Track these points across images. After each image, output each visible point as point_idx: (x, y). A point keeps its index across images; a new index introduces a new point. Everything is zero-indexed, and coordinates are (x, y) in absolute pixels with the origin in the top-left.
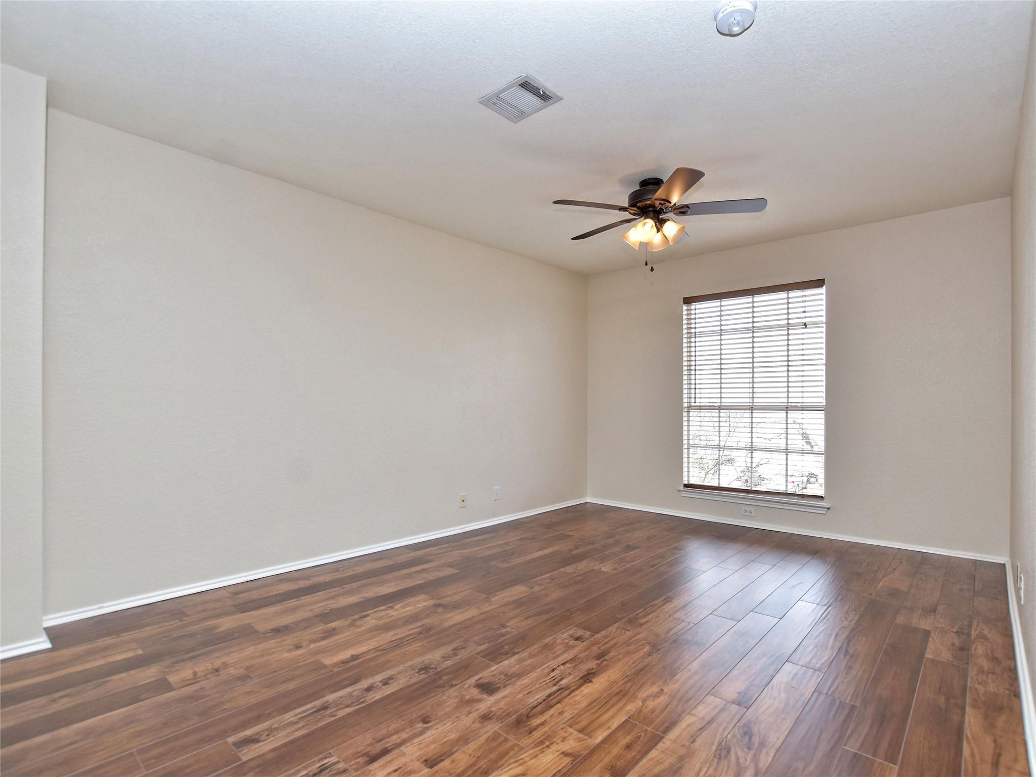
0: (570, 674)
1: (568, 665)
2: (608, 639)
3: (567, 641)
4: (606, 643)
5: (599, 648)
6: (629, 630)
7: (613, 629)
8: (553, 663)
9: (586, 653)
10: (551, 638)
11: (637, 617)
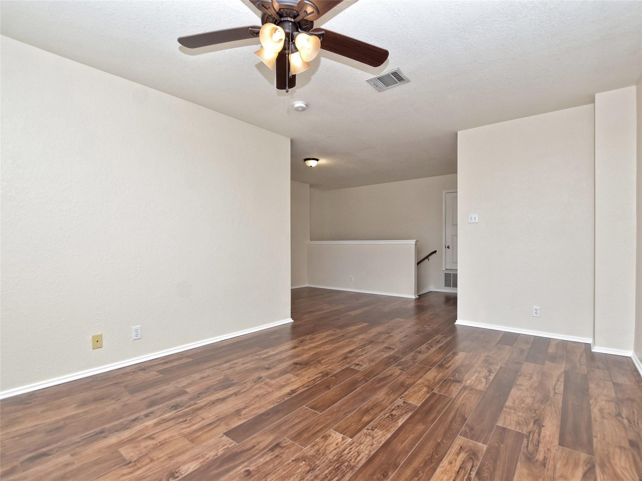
0: (359, 352)
1: (361, 354)
2: (342, 365)
3: (363, 364)
4: (342, 363)
5: (346, 361)
6: (330, 369)
7: (339, 370)
8: (367, 355)
9: (353, 359)
10: (372, 365)
11: (322, 377)
